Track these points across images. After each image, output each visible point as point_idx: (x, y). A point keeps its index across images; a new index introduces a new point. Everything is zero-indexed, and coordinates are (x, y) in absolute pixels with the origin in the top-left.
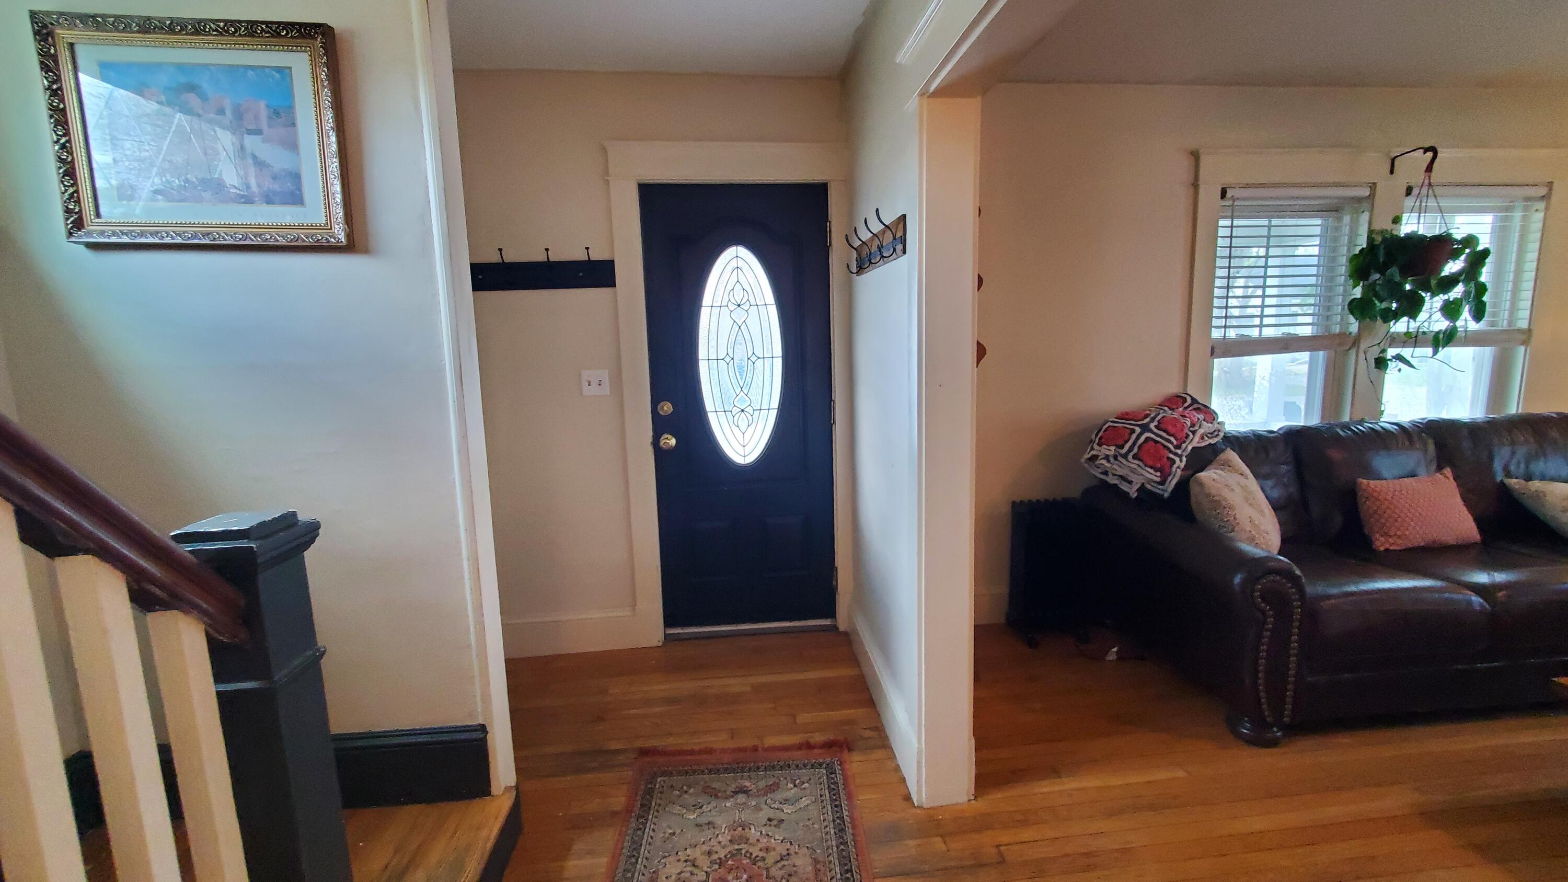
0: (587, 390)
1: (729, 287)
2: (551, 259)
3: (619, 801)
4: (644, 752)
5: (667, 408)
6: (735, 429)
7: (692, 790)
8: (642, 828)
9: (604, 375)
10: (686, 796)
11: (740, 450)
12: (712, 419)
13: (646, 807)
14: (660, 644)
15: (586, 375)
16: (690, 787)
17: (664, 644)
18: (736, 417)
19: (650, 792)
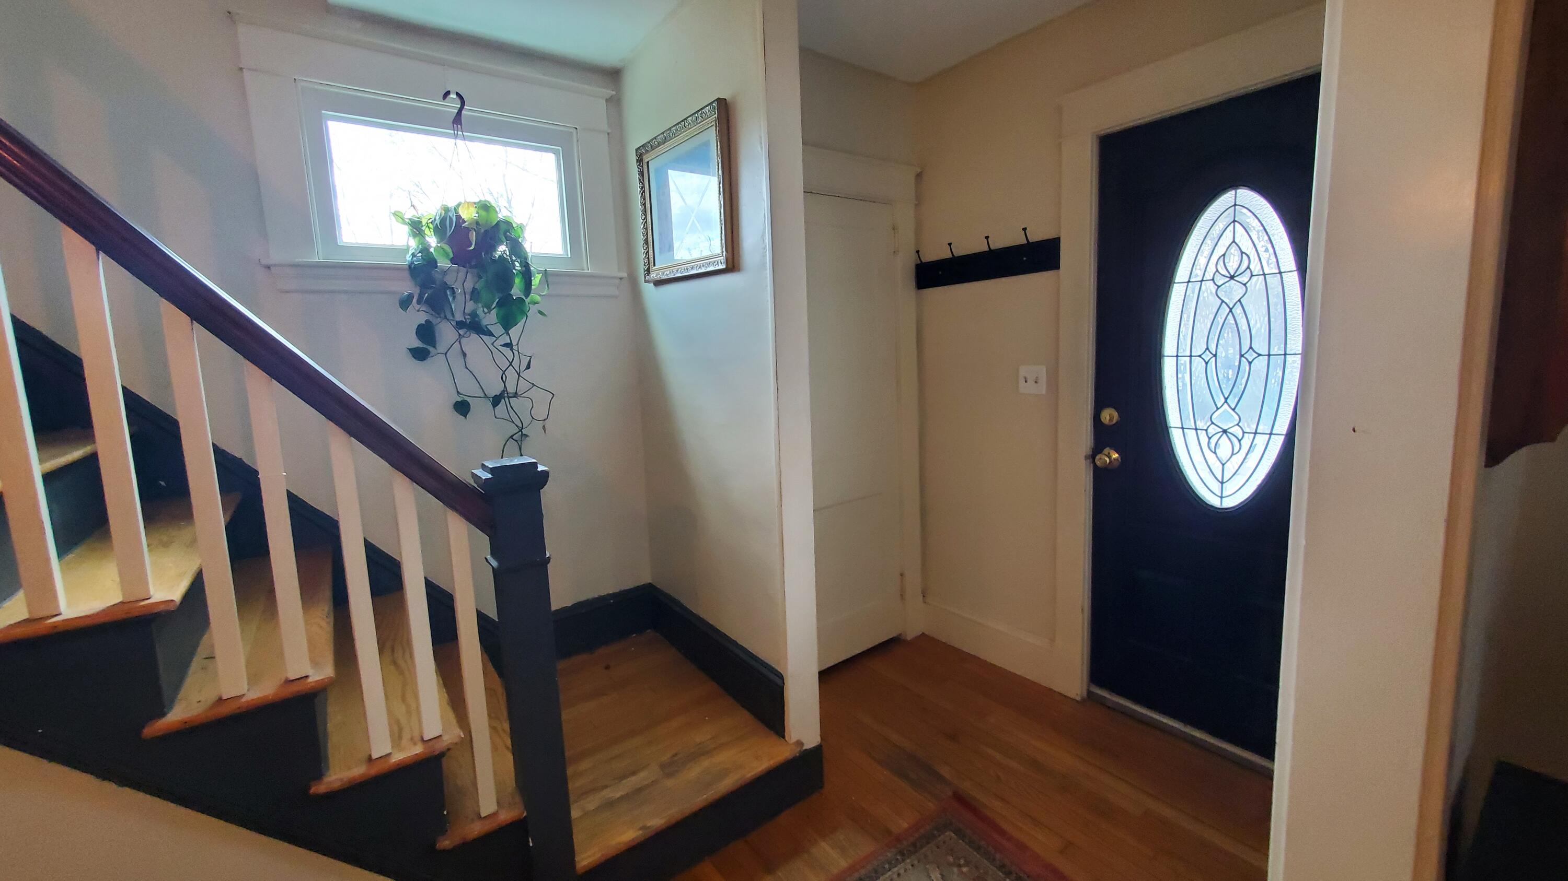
0: (1023, 388)
1: (1220, 251)
2: (992, 247)
3: (902, 824)
4: (960, 799)
5: (1109, 416)
6: (1211, 457)
7: (965, 869)
8: (892, 864)
9: (1042, 371)
10: (955, 870)
11: (1216, 487)
12: (1176, 436)
13: (914, 848)
14: (1078, 698)
15: (1023, 371)
16: (967, 864)
17: (1083, 701)
18: (1213, 441)
19: (928, 838)
